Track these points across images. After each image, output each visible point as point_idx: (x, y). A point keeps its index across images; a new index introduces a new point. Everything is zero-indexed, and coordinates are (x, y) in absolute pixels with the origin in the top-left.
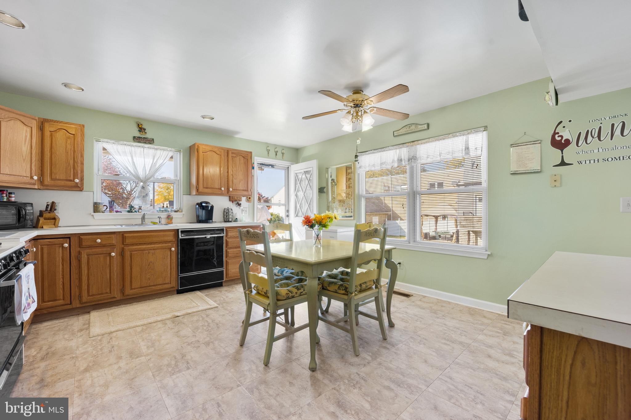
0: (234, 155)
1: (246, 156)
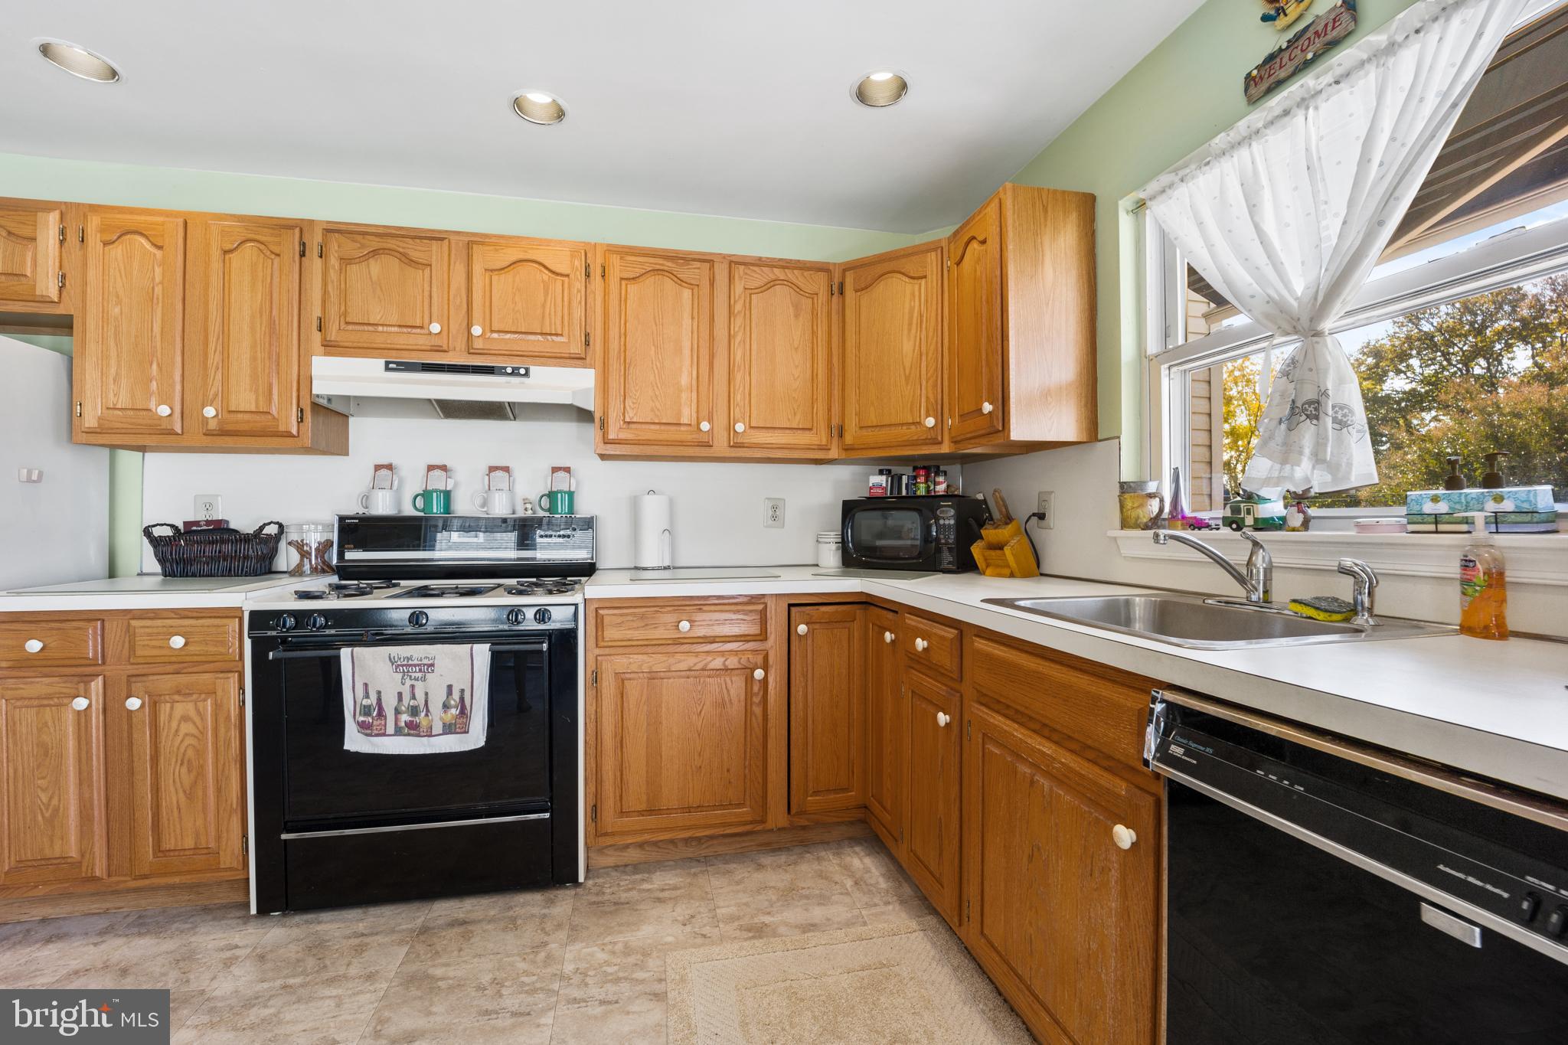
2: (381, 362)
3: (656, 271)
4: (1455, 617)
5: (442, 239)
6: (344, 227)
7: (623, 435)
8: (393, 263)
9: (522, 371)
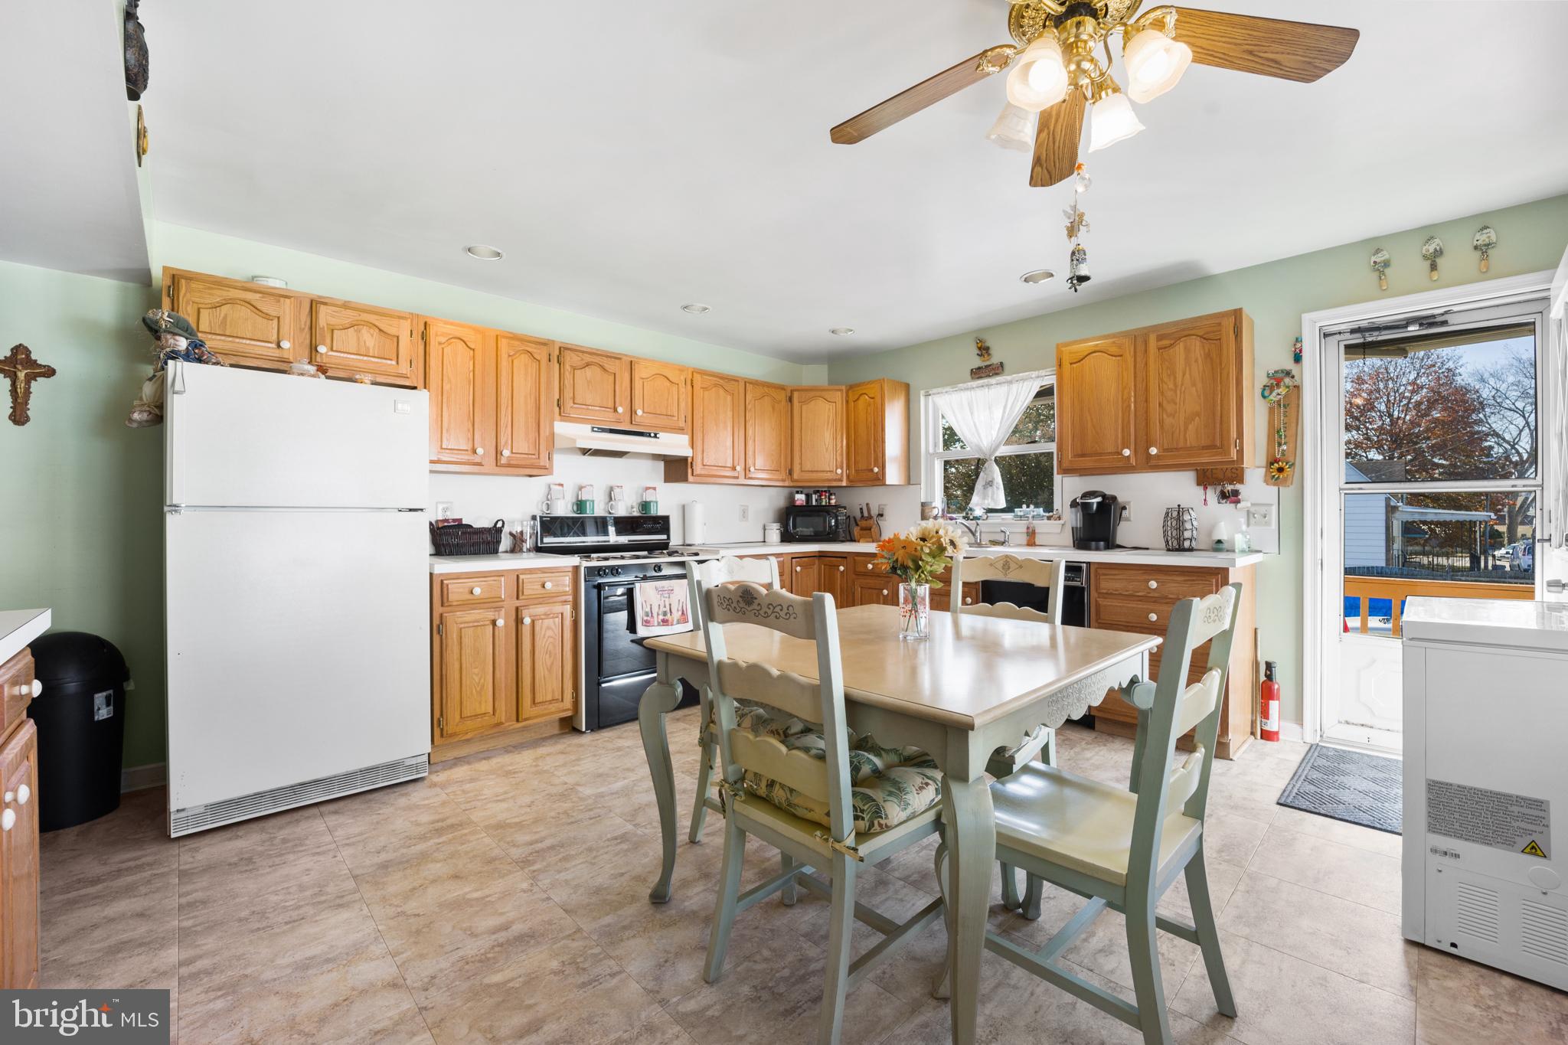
0: (1166, 342)
1: (1215, 329)
2: (589, 427)
3: (716, 385)
4: (1025, 542)
5: (620, 359)
6: (573, 347)
7: (703, 472)
8: (598, 370)
9: (652, 435)
